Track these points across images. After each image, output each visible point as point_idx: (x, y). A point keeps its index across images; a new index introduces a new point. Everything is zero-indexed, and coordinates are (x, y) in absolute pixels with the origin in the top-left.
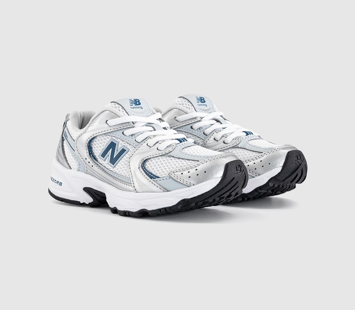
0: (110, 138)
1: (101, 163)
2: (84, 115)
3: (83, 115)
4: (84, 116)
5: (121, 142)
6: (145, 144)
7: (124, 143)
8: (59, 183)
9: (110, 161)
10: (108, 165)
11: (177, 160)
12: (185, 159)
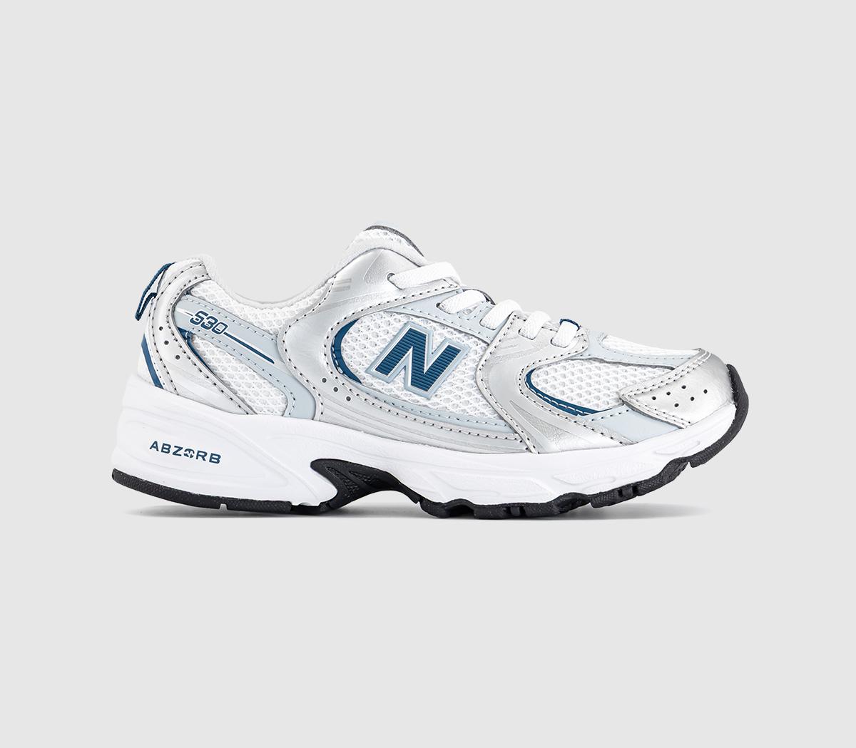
0: (404, 320)
1: (380, 388)
5: (440, 330)
7: (449, 332)
8: (207, 458)
9: (412, 382)
10: (405, 392)
11: (613, 368)
12: (632, 365)
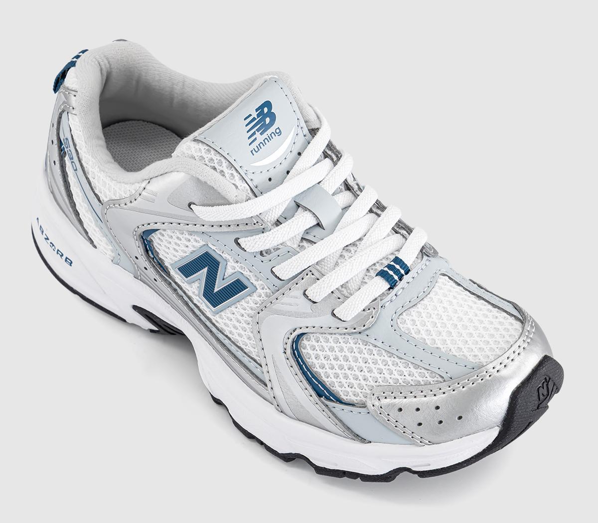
0: (201, 242)
1: (180, 284)
2: (110, 65)
3: (108, 65)
4: (111, 68)
5: (232, 263)
6: (297, 292)
8: (64, 258)
9: (203, 294)
10: (198, 298)
